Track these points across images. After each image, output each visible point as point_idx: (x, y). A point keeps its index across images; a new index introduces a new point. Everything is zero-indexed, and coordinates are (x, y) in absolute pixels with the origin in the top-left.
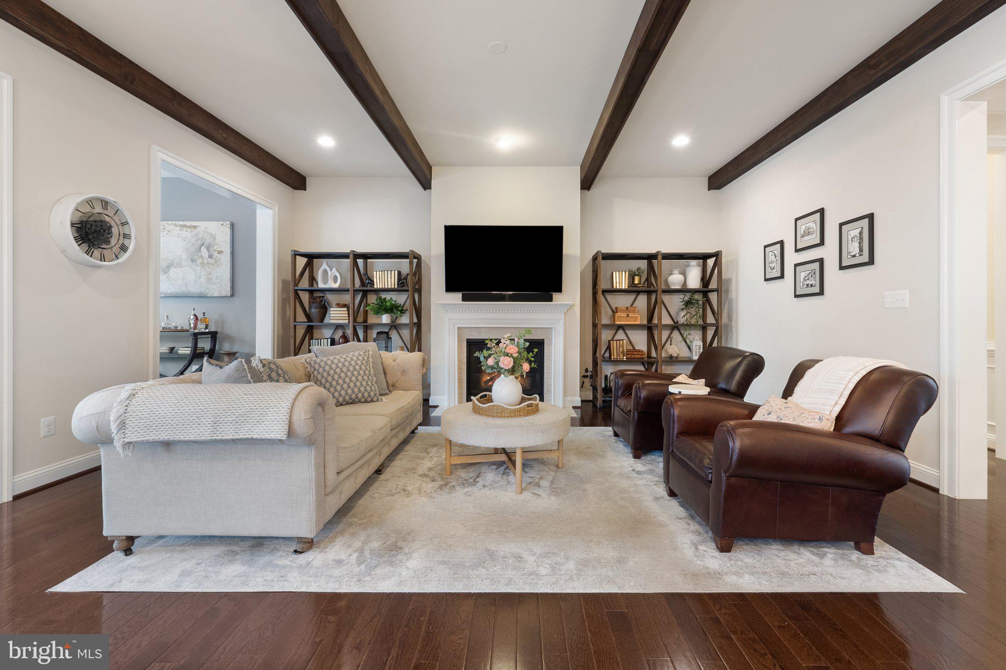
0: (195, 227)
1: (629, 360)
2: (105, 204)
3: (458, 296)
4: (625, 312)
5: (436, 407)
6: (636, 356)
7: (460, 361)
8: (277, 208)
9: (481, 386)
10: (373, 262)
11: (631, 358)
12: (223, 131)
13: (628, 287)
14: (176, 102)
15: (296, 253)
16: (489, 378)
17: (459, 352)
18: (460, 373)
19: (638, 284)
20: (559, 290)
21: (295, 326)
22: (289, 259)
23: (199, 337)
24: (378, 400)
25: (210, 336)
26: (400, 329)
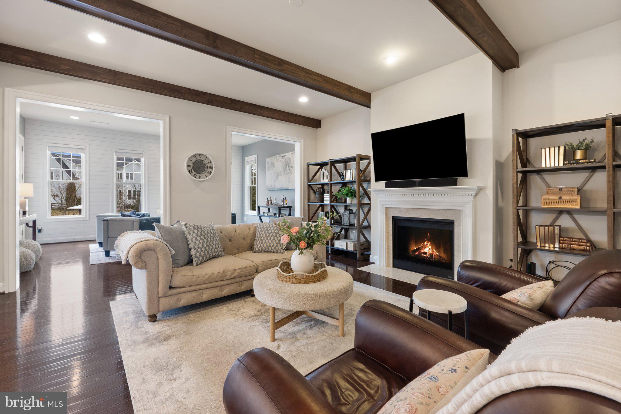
0: (285, 156)
1: (564, 251)
2: (201, 155)
3: (383, 183)
4: (557, 194)
5: (373, 263)
6: (575, 247)
7: (387, 233)
8: (302, 141)
9: (409, 254)
10: (350, 164)
11: (567, 249)
12: (260, 110)
13: (564, 164)
14: (233, 104)
15: (308, 164)
16: (415, 248)
17: (387, 226)
18: (388, 242)
19: (580, 160)
20: (464, 173)
21: (309, 205)
22: (306, 167)
23: (281, 209)
24: (281, 252)
25: (288, 208)
26: (364, 207)
